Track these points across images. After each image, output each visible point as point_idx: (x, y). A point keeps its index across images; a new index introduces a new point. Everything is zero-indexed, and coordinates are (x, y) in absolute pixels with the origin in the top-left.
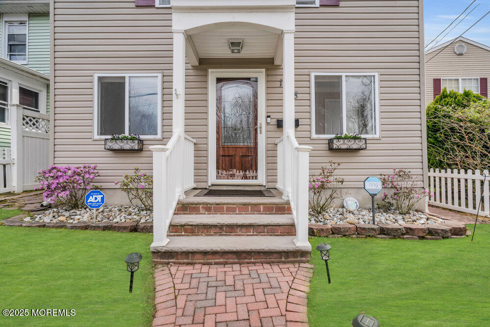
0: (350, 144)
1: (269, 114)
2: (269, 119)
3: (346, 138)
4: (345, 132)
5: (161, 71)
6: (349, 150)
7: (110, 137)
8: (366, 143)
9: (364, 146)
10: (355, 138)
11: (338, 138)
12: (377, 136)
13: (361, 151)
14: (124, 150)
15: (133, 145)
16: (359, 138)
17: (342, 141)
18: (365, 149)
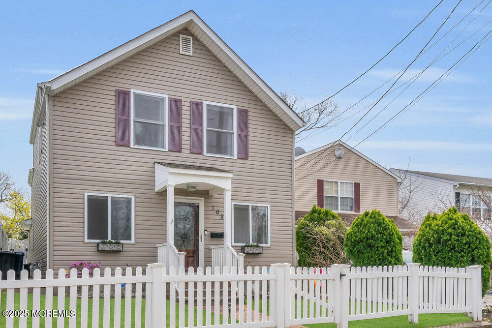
0: (254, 250)
1: (206, 229)
2: (206, 232)
3: (252, 246)
4: (251, 243)
5: (135, 194)
6: (254, 254)
7: (99, 241)
8: (263, 250)
9: (262, 252)
10: (257, 246)
11: (248, 246)
12: (269, 245)
13: (260, 255)
14: (105, 251)
15: (119, 247)
16: (260, 247)
17: (249, 248)
18: (262, 253)
